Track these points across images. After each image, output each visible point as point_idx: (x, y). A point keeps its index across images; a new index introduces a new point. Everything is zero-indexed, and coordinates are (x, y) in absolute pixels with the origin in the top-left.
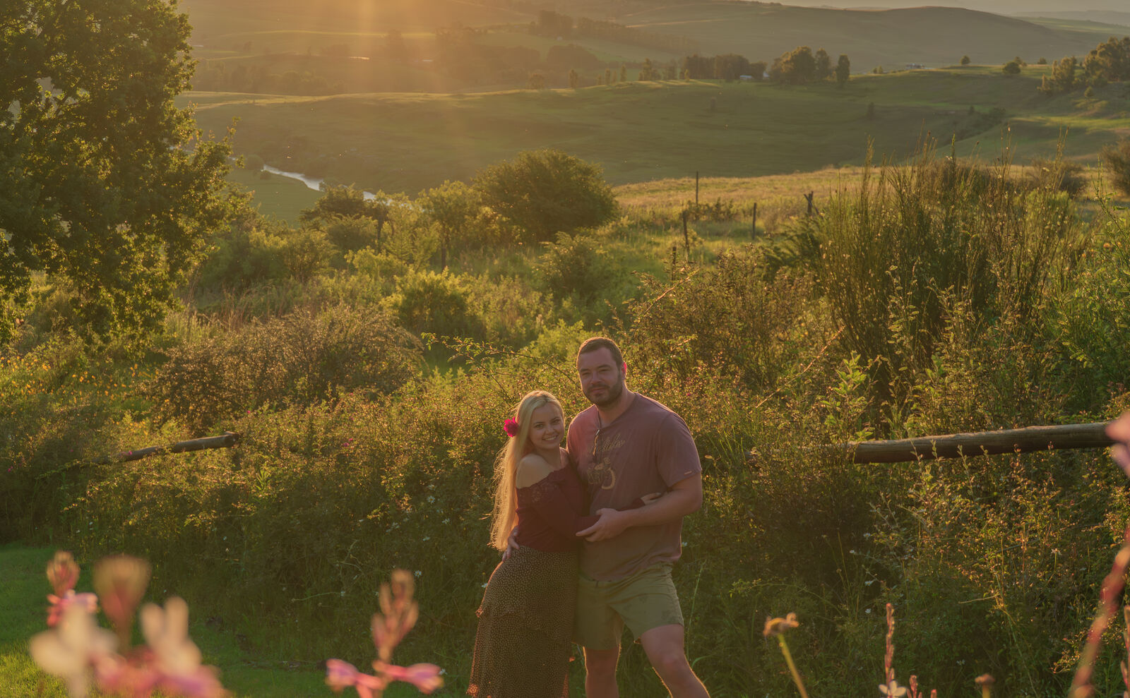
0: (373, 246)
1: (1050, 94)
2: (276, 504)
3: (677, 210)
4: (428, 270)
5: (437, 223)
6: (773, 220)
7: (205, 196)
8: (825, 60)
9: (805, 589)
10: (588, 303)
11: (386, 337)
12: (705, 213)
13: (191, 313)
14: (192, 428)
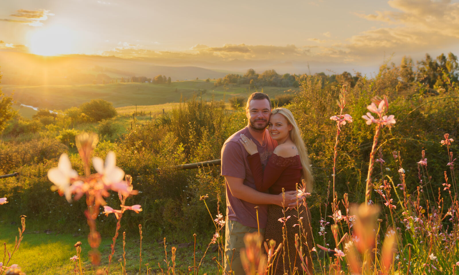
0: (53, 124)
1: (216, 86)
2: (30, 190)
3: (131, 114)
4: (69, 129)
5: (70, 118)
6: (155, 115)
7: (6, 111)
8: (165, 78)
9: (173, 201)
10: (110, 136)
11: (58, 146)
12: (138, 114)
13: (2, 142)
14: (4, 172)
